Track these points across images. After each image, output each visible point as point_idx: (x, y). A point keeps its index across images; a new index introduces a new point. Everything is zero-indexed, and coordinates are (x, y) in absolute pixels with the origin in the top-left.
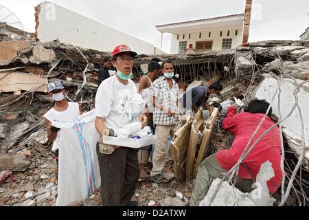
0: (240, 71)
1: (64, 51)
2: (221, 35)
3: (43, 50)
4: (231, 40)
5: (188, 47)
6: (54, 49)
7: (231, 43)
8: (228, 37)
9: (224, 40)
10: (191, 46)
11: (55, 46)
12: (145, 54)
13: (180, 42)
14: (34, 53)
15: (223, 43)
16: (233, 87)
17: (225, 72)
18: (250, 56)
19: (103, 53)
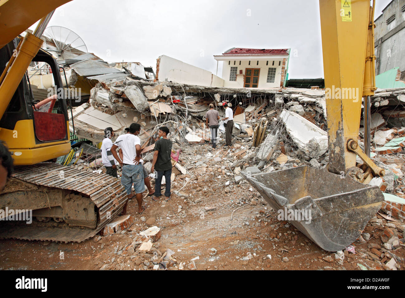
0: (277, 105)
1: (175, 87)
2: (267, 64)
3: (167, 88)
4: (275, 69)
5: (238, 72)
6: (170, 86)
7: (275, 72)
8: (273, 67)
9: (269, 69)
10: (241, 72)
11: (171, 85)
12: (217, 87)
13: (232, 68)
14: (164, 90)
15: (269, 71)
16: (274, 112)
17: (270, 103)
18: (282, 98)
19: (190, 86)
